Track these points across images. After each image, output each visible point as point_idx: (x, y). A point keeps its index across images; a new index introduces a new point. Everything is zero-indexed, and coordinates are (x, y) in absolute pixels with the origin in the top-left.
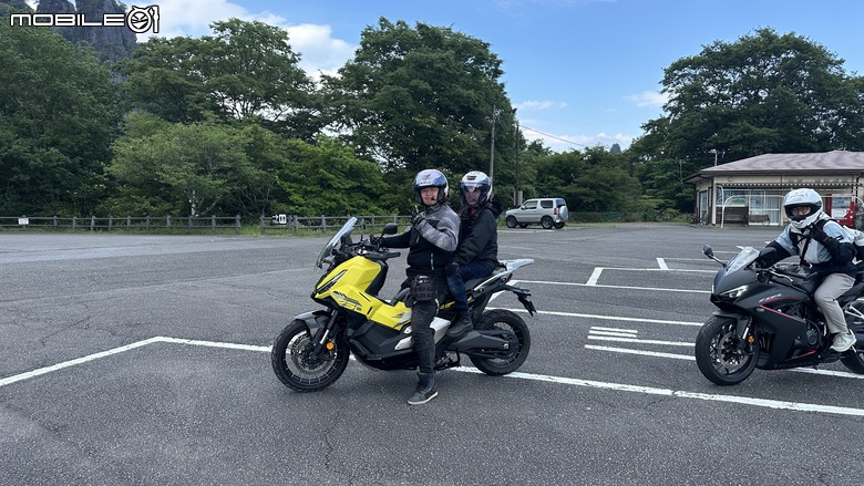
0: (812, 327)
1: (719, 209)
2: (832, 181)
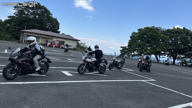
2: (48, 37)
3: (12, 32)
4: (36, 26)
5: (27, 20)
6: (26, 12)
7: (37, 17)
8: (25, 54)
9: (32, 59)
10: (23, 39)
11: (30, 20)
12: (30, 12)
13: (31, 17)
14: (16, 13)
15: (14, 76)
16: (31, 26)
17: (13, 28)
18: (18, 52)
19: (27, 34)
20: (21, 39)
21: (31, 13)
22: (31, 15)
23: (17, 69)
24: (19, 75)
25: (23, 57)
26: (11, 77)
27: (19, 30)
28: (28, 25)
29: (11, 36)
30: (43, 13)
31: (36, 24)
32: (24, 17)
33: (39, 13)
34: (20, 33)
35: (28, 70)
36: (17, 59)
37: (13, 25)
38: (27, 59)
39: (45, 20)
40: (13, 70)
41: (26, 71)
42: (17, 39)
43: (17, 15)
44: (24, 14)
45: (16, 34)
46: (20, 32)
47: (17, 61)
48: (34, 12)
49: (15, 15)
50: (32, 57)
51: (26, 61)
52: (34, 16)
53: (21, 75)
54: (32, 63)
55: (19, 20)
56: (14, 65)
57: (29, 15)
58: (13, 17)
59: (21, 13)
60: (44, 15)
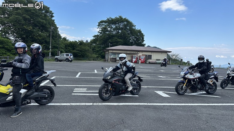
0: (124, 85)
1: (110, 58)
2: (133, 52)
3: (98, 51)
4: (120, 41)
5: (111, 37)
6: (109, 29)
7: (120, 31)
8: (117, 73)
9: (124, 78)
10: (108, 58)
11: (113, 36)
12: (113, 27)
13: (114, 33)
14: (100, 31)
15: (109, 97)
16: (114, 42)
17: (99, 47)
18: (111, 72)
19: (111, 51)
20: (106, 57)
21: (113, 29)
22: (114, 31)
23: (111, 89)
24: (112, 95)
25: (115, 77)
26: (106, 98)
27: (104, 48)
28: (112, 42)
29: (98, 56)
30: (125, 26)
31: (120, 40)
32: (108, 35)
33: (122, 28)
34: (105, 52)
35: (121, 90)
36: (110, 79)
37: (98, 45)
38: (120, 78)
39: (129, 34)
40: (107, 90)
41: (119, 92)
42: (102, 58)
43: (101, 33)
44: (108, 31)
45: (102, 53)
46: (105, 50)
47: (110, 81)
48: (116, 27)
49: (99, 33)
50: (123, 76)
51: (118, 80)
52: (117, 31)
53: (114, 96)
54: (124, 82)
55: (103, 38)
56: (108, 85)
57: (112, 31)
58: (98, 36)
59: (104, 30)
60: (126, 28)
